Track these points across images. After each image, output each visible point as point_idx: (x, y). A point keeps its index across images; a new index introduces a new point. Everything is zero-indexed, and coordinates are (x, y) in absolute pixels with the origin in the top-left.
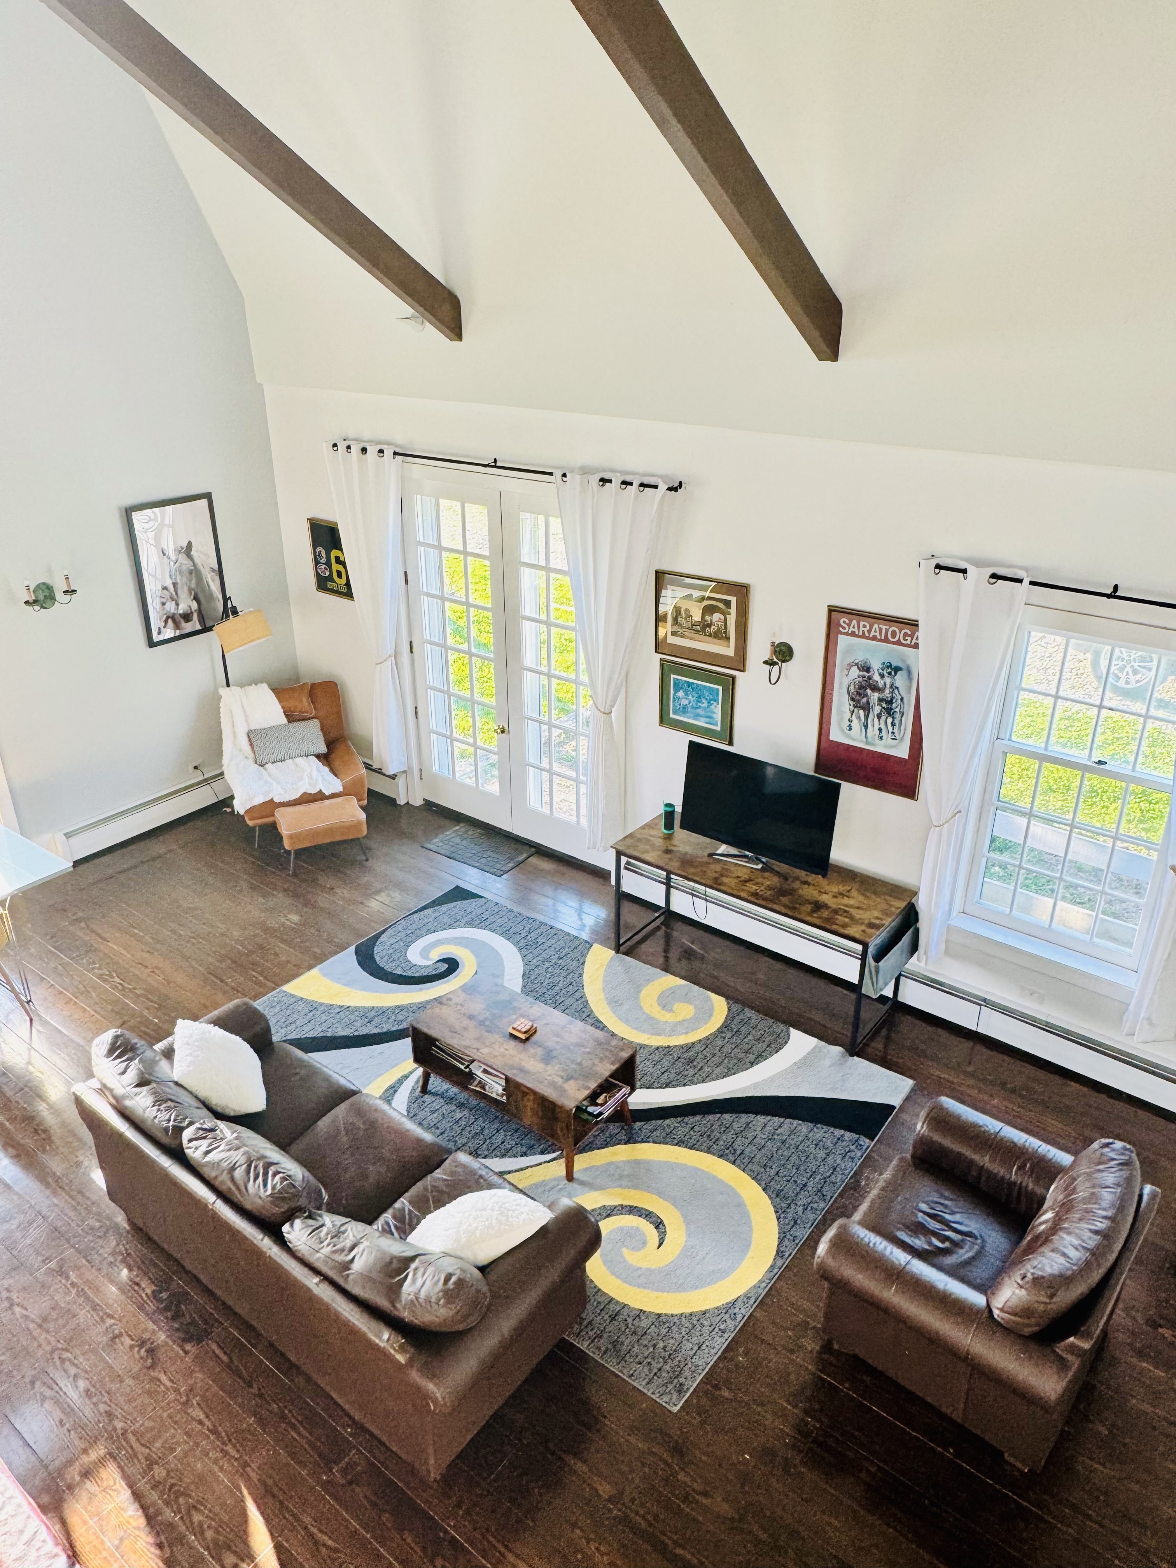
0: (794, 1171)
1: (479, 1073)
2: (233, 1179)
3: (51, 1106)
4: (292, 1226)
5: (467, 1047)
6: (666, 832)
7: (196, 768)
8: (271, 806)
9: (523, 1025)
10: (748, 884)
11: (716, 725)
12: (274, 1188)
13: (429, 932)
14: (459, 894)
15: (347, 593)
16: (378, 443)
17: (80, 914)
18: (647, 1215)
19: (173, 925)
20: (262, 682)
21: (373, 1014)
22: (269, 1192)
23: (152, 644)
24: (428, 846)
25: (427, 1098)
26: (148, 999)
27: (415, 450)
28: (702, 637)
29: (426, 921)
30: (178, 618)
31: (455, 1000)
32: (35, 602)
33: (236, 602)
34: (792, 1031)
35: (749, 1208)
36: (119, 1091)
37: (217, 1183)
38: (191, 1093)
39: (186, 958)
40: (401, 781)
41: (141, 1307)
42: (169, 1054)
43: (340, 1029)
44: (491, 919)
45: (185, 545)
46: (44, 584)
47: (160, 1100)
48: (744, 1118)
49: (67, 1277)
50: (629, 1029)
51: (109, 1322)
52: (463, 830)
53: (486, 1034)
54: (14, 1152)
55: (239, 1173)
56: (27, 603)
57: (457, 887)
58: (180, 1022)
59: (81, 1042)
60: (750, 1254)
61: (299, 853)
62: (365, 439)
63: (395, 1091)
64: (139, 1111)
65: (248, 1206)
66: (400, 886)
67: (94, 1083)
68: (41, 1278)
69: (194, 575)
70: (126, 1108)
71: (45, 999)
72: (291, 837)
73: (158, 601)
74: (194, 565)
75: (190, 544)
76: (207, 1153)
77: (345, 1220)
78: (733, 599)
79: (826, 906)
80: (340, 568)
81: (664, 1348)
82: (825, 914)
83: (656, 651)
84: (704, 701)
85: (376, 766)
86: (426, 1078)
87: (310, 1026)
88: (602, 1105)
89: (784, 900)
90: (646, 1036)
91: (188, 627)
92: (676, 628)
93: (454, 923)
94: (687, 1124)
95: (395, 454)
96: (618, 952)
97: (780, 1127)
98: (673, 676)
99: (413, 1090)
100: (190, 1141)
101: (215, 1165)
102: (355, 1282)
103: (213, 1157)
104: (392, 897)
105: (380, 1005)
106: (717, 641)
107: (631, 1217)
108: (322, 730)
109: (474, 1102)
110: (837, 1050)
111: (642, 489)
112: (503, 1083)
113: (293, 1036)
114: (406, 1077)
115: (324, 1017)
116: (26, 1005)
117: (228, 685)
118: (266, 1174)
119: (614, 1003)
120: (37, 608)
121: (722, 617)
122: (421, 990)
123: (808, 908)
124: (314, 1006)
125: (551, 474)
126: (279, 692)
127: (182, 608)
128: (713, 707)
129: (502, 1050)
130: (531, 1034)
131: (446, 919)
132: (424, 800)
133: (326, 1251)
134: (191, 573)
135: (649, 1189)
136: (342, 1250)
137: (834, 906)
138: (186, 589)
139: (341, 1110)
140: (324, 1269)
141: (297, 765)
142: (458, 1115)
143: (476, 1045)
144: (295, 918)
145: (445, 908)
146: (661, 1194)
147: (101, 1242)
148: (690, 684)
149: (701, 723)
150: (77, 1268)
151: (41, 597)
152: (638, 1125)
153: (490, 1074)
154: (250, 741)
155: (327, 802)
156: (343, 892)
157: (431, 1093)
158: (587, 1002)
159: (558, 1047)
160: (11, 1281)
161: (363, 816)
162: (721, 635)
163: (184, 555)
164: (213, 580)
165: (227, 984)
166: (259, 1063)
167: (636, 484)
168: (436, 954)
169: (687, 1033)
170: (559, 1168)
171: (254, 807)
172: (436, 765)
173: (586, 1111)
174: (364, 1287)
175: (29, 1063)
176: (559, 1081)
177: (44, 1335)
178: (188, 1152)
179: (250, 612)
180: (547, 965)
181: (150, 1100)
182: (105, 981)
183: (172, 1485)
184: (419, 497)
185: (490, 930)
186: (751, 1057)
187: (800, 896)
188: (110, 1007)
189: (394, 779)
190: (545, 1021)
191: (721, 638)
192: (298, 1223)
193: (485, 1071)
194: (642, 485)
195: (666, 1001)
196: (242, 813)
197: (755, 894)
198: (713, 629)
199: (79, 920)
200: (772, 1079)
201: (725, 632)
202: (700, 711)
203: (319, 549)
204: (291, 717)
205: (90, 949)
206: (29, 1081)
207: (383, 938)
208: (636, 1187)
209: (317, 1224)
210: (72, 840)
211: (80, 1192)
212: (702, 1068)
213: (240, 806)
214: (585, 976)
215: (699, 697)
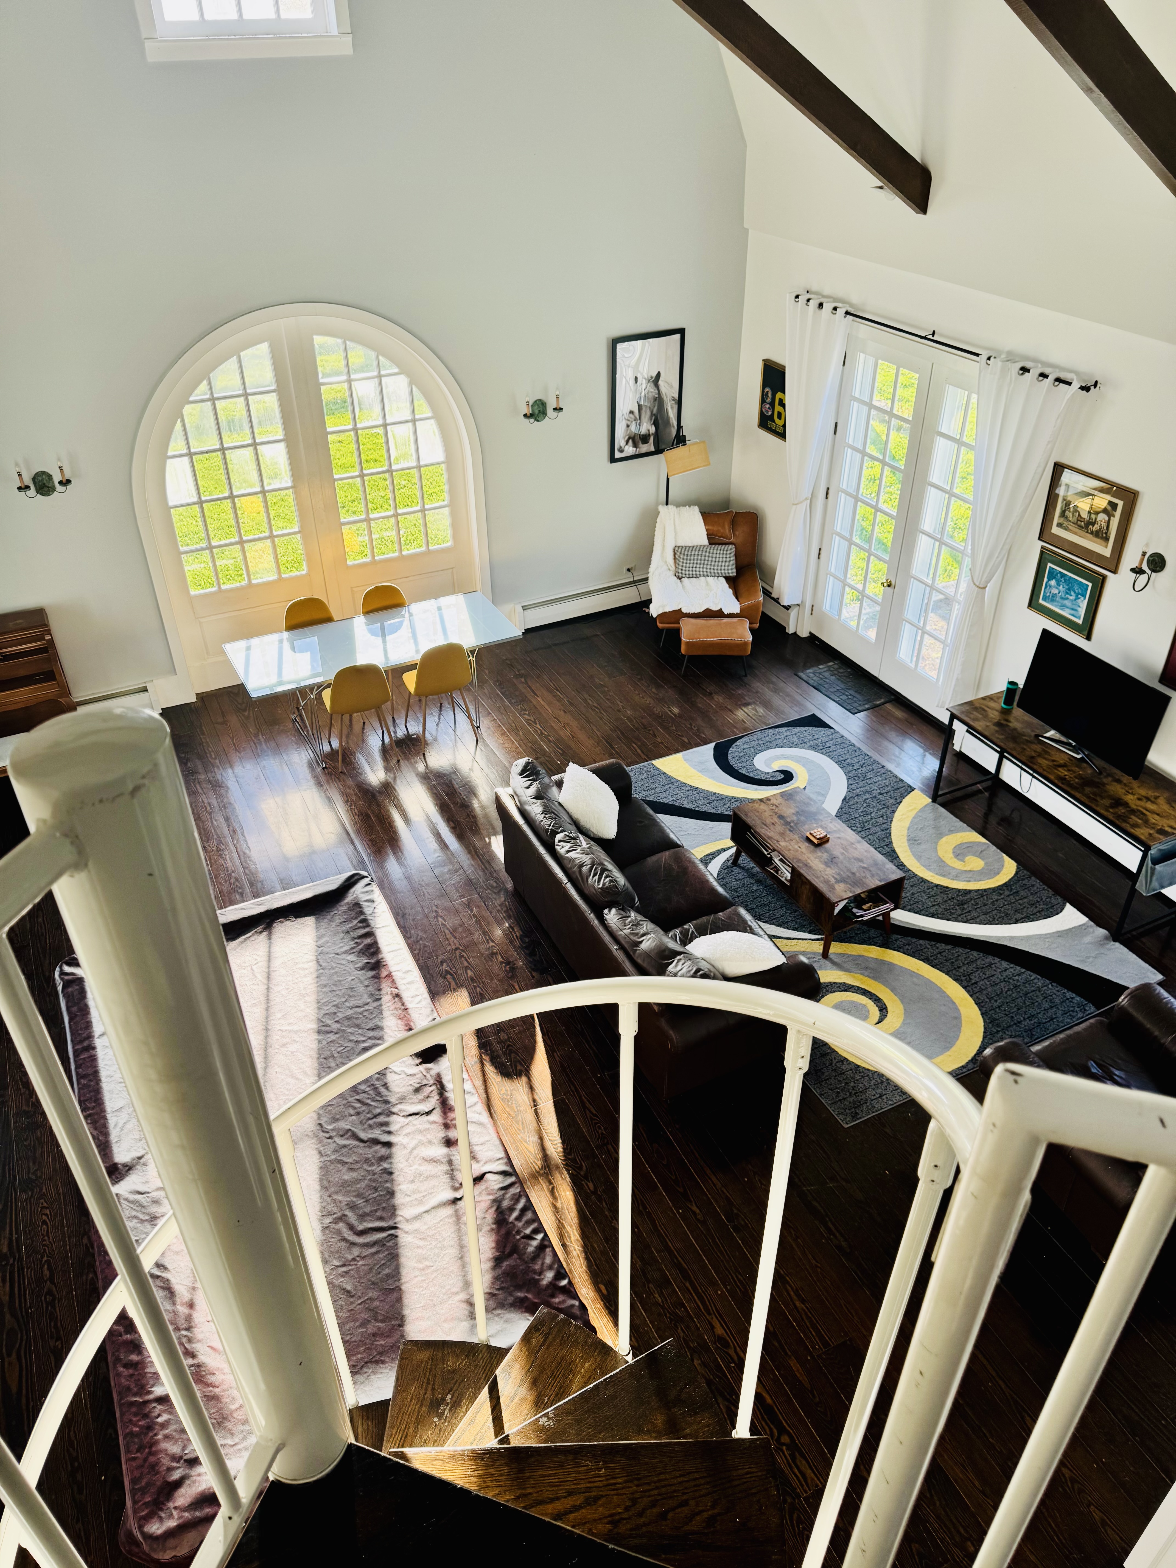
0: (1015, 1009)
1: (776, 860)
2: (580, 871)
3: (480, 802)
4: (610, 911)
5: (770, 838)
6: (1004, 706)
7: (629, 570)
8: (678, 615)
9: (820, 833)
10: (1060, 769)
11: (1079, 618)
12: (604, 884)
13: (777, 746)
14: (814, 721)
15: (782, 435)
16: (835, 300)
17: (523, 672)
18: (877, 1000)
19: (586, 696)
20: (695, 504)
21: (714, 798)
22: (600, 886)
23: (613, 460)
24: (801, 674)
25: (736, 870)
26: (557, 746)
27: (864, 311)
28: (1083, 533)
29: (778, 737)
30: (637, 438)
31: (773, 801)
32: (532, 415)
33: (686, 432)
34: (1068, 905)
35: (963, 1023)
36: (524, 799)
37: (570, 872)
38: (568, 813)
39: (588, 722)
40: (793, 613)
41: (511, 942)
42: (560, 784)
43: (685, 802)
44: (833, 748)
45: (654, 375)
46: (540, 400)
47: (546, 811)
48: (990, 959)
49: (472, 911)
50: (918, 864)
51: (491, 944)
52: (836, 666)
53: (788, 832)
54: (453, 825)
55: (585, 869)
56: (525, 415)
57: (814, 715)
58: (571, 764)
59: (507, 765)
60: (948, 1053)
61: (692, 658)
62: (826, 293)
63: (714, 858)
64: (533, 815)
65: (586, 892)
66: (767, 705)
67: (510, 791)
68: (457, 906)
69: (657, 403)
70: (525, 810)
71: (489, 728)
72: (687, 643)
73: (624, 423)
74: (659, 393)
75: (659, 374)
76: (568, 851)
77: (644, 919)
78: (1120, 503)
79: (1126, 805)
80: (781, 409)
81: (853, 1088)
82: (1122, 810)
83: (1039, 539)
84: (1072, 593)
85: (774, 595)
86: (737, 855)
87: (665, 795)
88: (865, 910)
89: (1088, 790)
90: (931, 874)
91: (644, 448)
92: (1062, 520)
93: (801, 744)
94: (938, 948)
95: (847, 313)
96: (934, 800)
97: (1019, 975)
98: (1049, 565)
99: (728, 860)
100: (560, 841)
101: (571, 860)
102: (640, 955)
103: (572, 855)
104: (756, 711)
105: (721, 793)
106: (1099, 540)
107: (863, 997)
108: (736, 555)
109: (769, 882)
110: (1102, 932)
111: (1057, 383)
112: (790, 870)
113: (651, 799)
114: (724, 850)
115: (677, 791)
116: (476, 728)
117: (667, 504)
118: (601, 875)
119: (913, 841)
120: (532, 420)
121: (1107, 518)
122: (756, 790)
123: (1107, 802)
124: (671, 780)
125: (977, 355)
126: (706, 516)
127: (643, 430)
128: (1079, 601)
129: (796, 847)
130: (823, 841)
131: (795, 739)
132: (810, 633)
133: (627, 931)
134: (655, 399)
135: (886, 983)
136: (637, 934)
137: (1134, 807)
138: (649, 413)
139: (666, 855)
140: (623, 942)
141: (707, 584)
142: (755, 888)
143: (777, 837)
144: (676, 710)
145: (797, 729)
146: (893, 990)
147: (495, 896)
148: (1063, 575)
149: (1065, 613)
150: (478, 907)
151: (536, 412)
152: (895, 936)
153: (785, 863)
154: (674, 555)
155: (725, 620)
156: (719, 698)
157: (739, 866)
158: (890, 834)
159: (841, 857)
160: (439, 902)
161: (750, 638)
162: (1102, 535)
163: (652, 385)
164: (672, 408)
165: (613, 748)
166: (618, 807)
167: (1051, 378)
168: (777, 765)
169: (969, 881)
170: (818, 947)
171: (665, 613)
172: (827, 605)
173: (851, 911)
174: (644, 961)
175: (471, 770)
176: (833, 881)
177: (453, 939)
178: (558, 848)
179: (696, 443)
180: (867, 796)
181: (540, 809)
182: (530, 725)
183: (509, 1046)
184: (862, 356)
185: (829, 756)
186: (1018, 916)
187: (1105, 791)
188: (530, 745)
189: (788, 609)
190: (838, 835)
191: (1102, 538)
192: (614, 911)
193: (781, 860)
194: (1059, 380)
195: (961, 852)
196: (654, 616)
197: (1062, 779)
198: (1096, 527)
199: (521, 676)
200: (1028, 938)
201: (1106, 533)
202: (1066, 602)
203: (767, 389)
204: (713, 539)
205: (523, 700)
206: (469, 782)
207: (738, 743)
208: (875, 978)
209: (625, 914)
210: (527, 612)
211: (489, 862)
212: (969, 912)
213: (655, 610)
214: (897, 814)
215: (1069, 589)
